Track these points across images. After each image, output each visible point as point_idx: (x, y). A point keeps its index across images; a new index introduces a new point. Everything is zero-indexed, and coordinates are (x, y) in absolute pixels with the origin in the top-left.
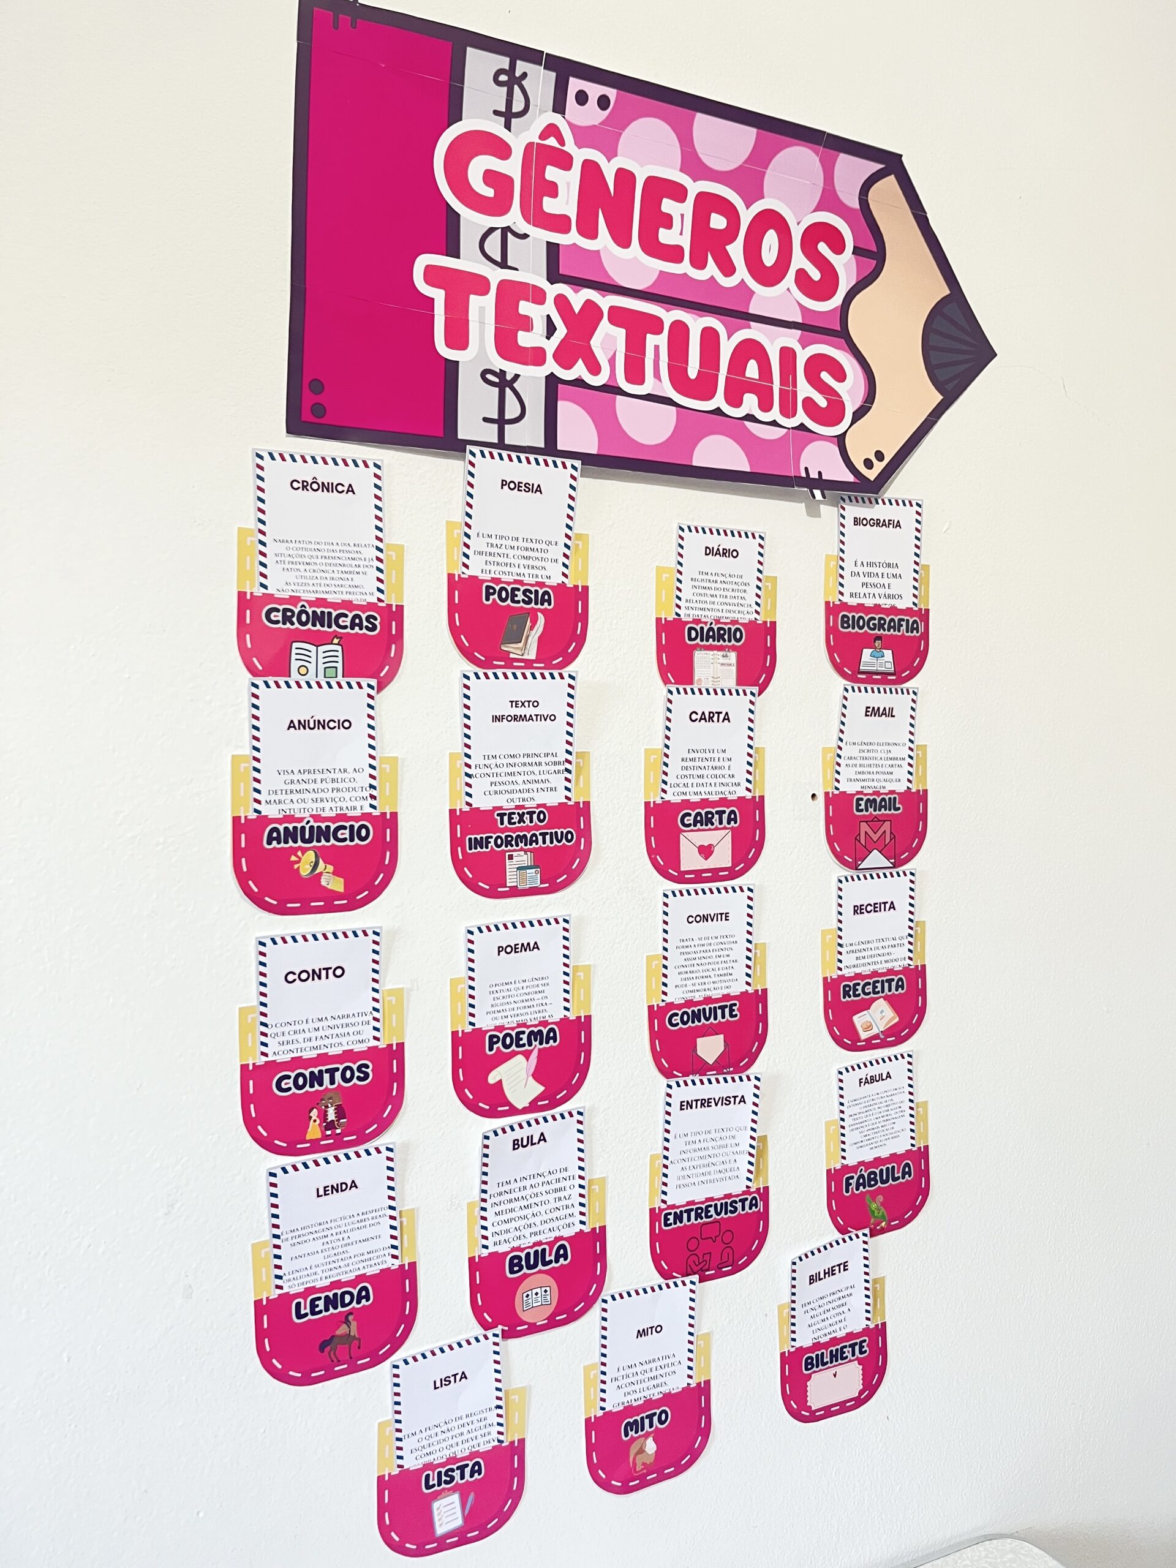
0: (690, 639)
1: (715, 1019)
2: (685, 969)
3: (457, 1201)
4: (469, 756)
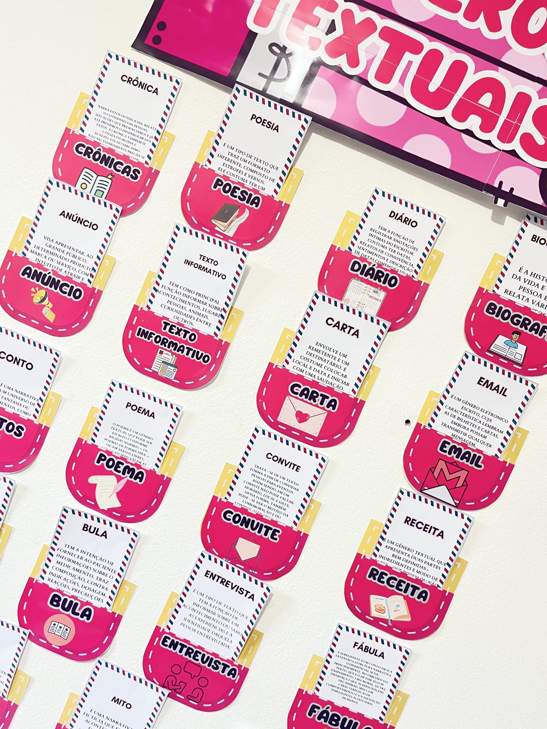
0: (352, 269)
1: (259, 532)
2: (251, 487)
3: (39, 540)
4: (160, 278)
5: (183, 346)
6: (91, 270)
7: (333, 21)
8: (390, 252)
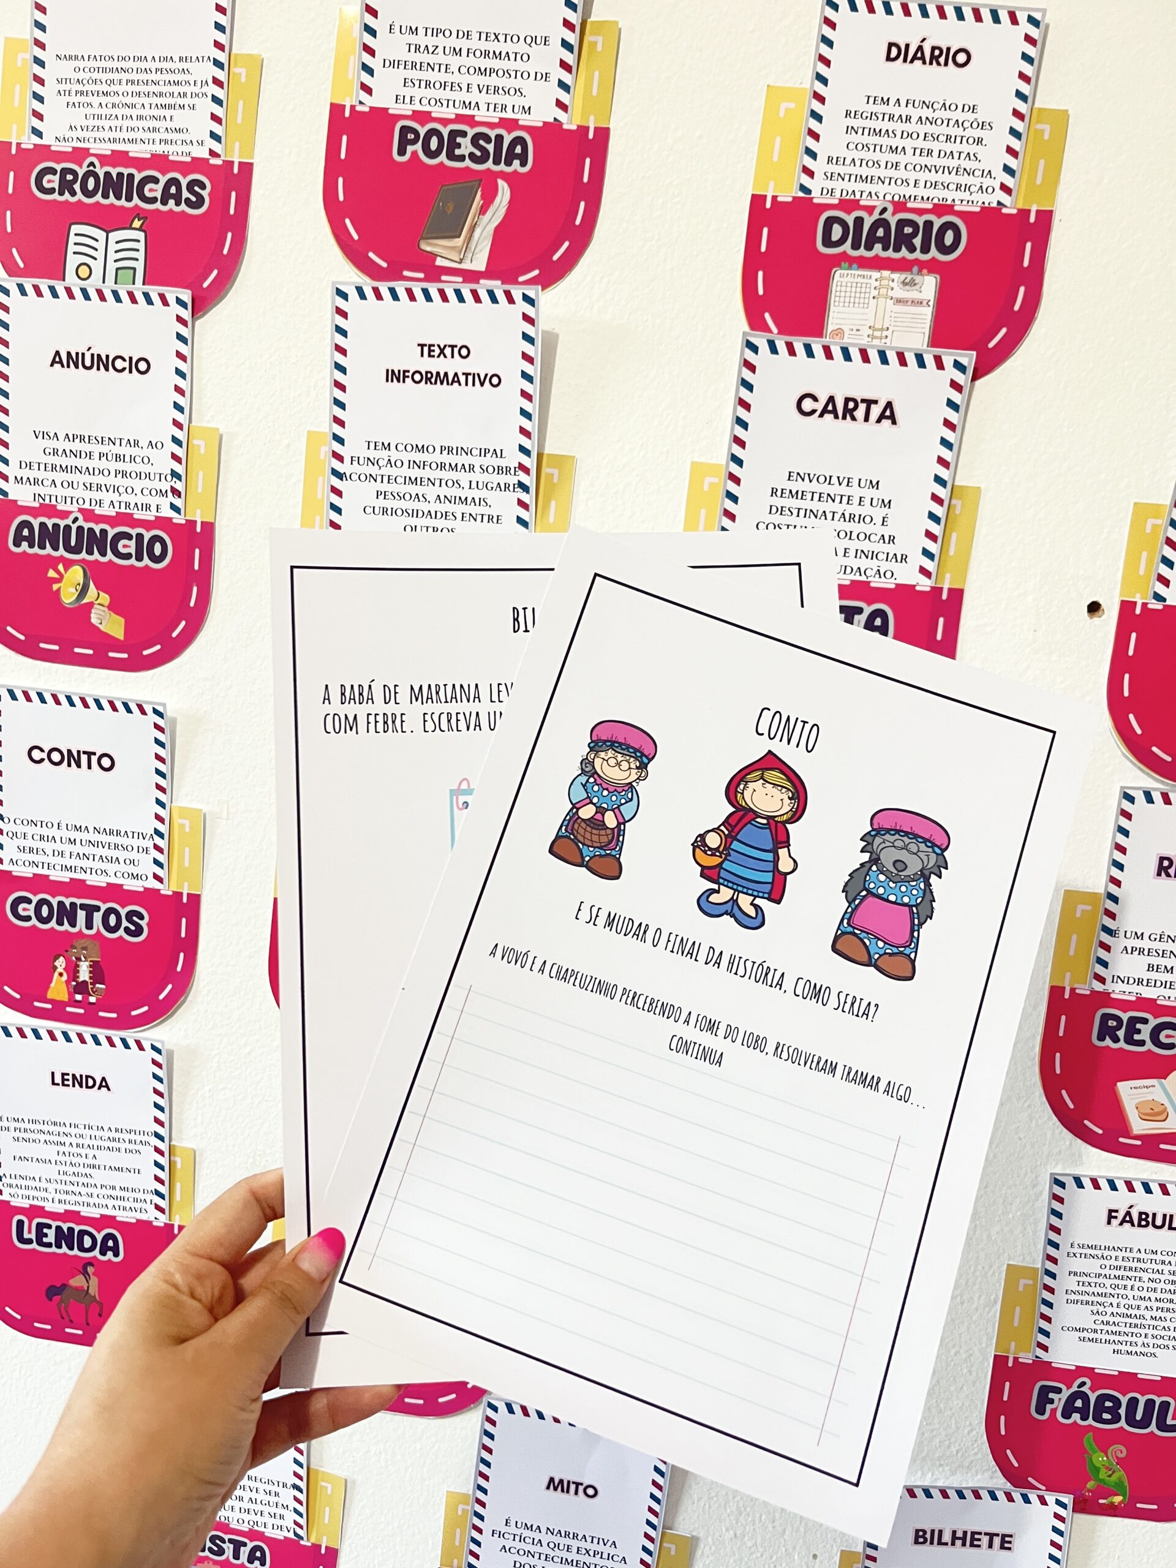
0: (827, 242)
4: (340, 440)
6: (169, 478)
8: (918, 160)
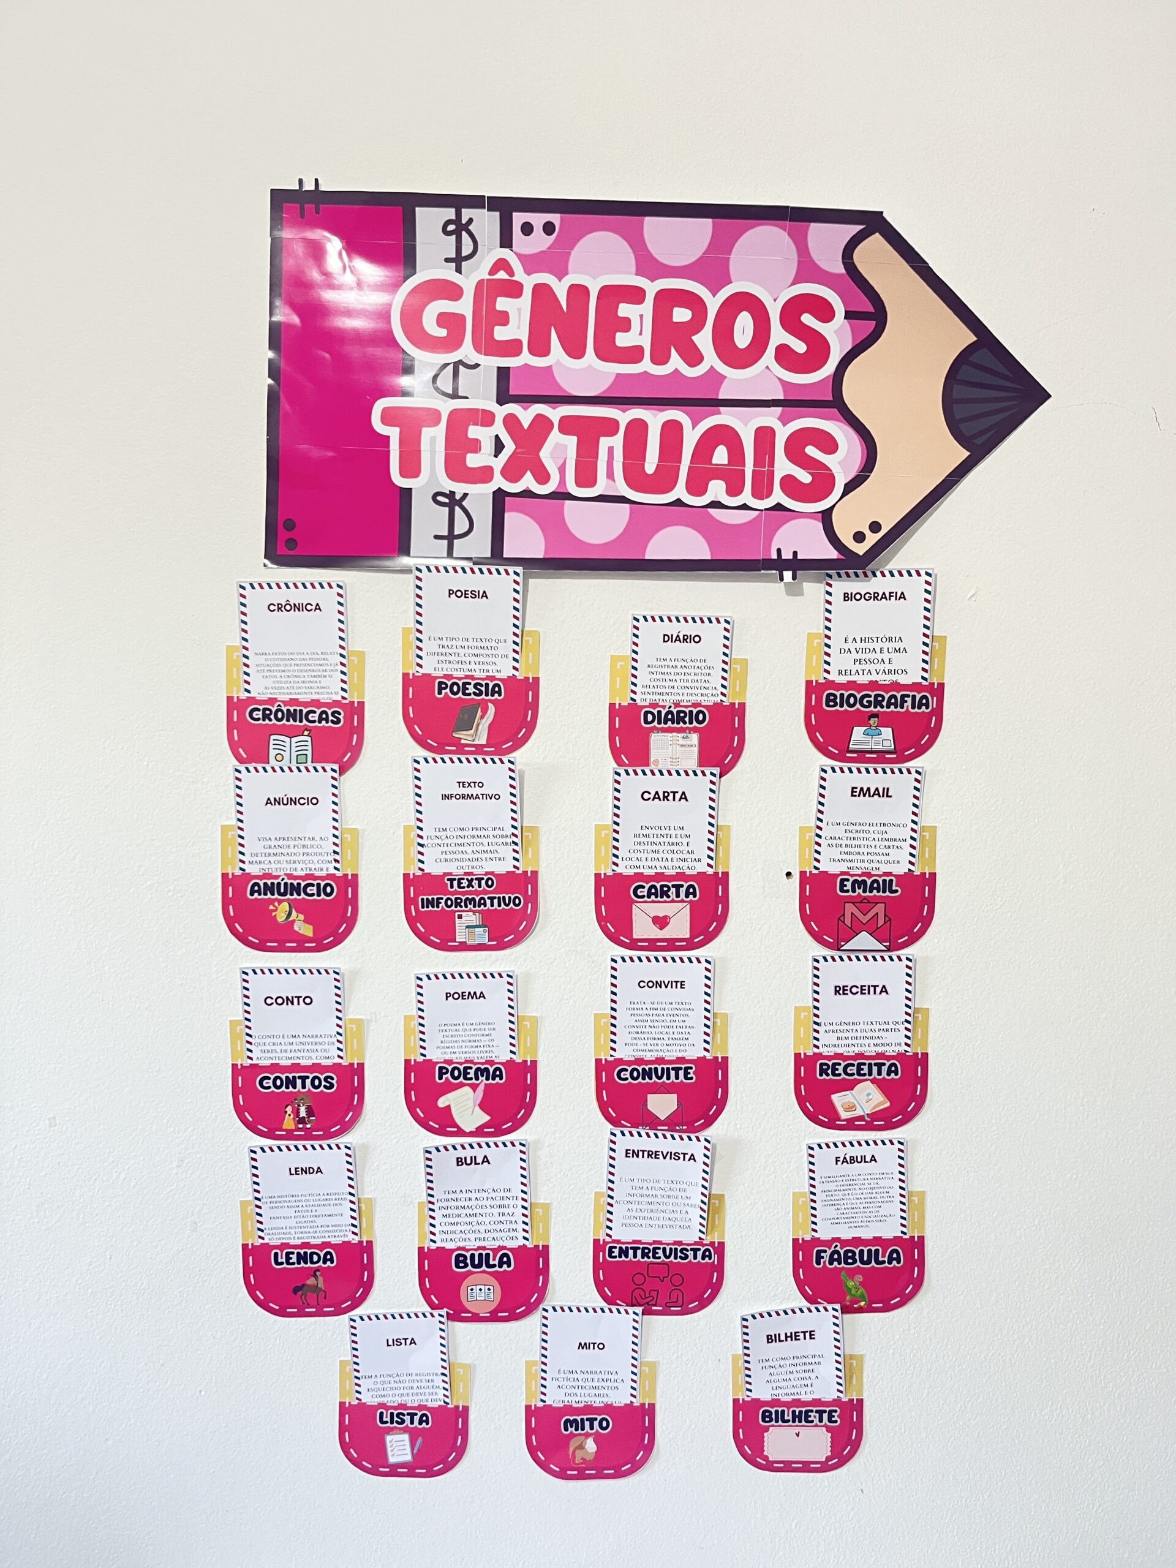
0: (646, 722)
1: (668, 1078)
2: (636, 1030)
3: (410, 1200)
4: (420, 829)
5: (482, 898)
6: (332, 854)
7: (497, 436)
8: (682, 684)
